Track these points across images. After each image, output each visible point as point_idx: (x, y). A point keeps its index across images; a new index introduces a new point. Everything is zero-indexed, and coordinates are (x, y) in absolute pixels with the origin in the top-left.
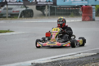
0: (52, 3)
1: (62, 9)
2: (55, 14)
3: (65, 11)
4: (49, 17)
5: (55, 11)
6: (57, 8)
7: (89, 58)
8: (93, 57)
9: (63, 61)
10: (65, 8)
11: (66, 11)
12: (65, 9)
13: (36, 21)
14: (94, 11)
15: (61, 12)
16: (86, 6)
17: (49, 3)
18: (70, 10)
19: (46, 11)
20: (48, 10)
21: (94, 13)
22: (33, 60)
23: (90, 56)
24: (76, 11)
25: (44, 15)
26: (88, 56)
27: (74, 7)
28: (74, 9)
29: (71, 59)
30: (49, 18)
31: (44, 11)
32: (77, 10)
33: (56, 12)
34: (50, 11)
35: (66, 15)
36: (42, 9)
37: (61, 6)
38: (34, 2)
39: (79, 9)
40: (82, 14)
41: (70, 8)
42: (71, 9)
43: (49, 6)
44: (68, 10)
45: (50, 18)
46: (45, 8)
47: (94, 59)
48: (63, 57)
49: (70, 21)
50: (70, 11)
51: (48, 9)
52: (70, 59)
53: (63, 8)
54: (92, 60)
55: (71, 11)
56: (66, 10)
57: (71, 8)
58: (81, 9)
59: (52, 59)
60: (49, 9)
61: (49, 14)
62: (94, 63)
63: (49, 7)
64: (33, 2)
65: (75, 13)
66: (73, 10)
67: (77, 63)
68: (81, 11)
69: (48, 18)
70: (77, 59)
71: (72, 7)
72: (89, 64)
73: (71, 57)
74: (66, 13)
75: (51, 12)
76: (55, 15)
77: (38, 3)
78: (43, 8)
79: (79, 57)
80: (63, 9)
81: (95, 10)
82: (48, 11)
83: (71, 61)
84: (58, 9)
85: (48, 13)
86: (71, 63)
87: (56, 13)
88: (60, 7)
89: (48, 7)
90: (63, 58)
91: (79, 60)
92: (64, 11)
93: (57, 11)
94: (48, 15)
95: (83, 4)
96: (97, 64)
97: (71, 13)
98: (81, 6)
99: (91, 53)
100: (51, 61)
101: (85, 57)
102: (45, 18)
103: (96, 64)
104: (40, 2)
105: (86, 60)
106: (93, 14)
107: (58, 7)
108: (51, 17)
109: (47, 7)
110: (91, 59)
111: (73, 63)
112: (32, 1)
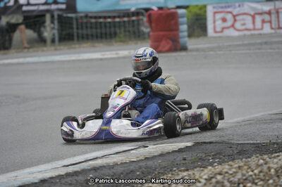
0: (64, 6)
1: (91, 23)
2: (73, 35)
3: (101, 28)
4: (58, 48)
5: (72, 28)
6: (77, 19)
7: (171, 158)
8: (184, 153)
9: (99, 171)
10: (100, 17)
11: (105, 26)
12: (101, 20)
13: (21, 60)
14: (182, 24)
15: (89, 31)
16: (160, 8)
17: (54, 7)
18: (115, 22)
19: (48, 29)
20: (52, 25)
21: (184, 27)
22: (11, 171)
23: (174, 152)
24: (133, 26)
25: (42, 41)
26: (168, 153)
27: (127, 14)
28: (126, 19)
29: (122, 163)
30: (56, 50)
31: (42, 29)
32: (136, 23)
33: (75, 30)
34: (58, 30)
35: (106, 38)
36: (35, 25)
37: (90, 15)
38: (11, 7)
39: (142, 20)
40: (149, 33)
41: (114, 17)
42: (117, 20)
43: (56, 14)
44: (110, 23)
45: (60, 49)
46: (44, 22)
47: (184, 159)
48: (99, 158)
49: (117, 54)
50: (115, 27)
51: (52, 22)
52: (117, 164)
53: (95, 18)
54: (179, 163)
55: (117, 24)
56: (103, 25)
57: (119, 17)
58: (145, 19)
59: (67, 166)
60: (56, 22)
61: (57, 39)
62: (184, 171)
63: (56, 17)
64: (9, 5)
65: (129, 31)
66: (124, 22)
67: (138, 173)
68: (147, 24)
69: (53, 48)
70: (138, 161)
71: (122, 15)
72: (172, 174)
73: (121, 158)
74: (103, 31)
75: (62, 30)
76: (73, 39)
77: (25, 8)
78: (38, 21)
79: (142, 158)
80: (96, 23)
81: (185, 20)
82: (53, 28)
83: (120, 169)
84: (82, 23)
85: (54, 35)
86: (122, 173)
87: (75, 34)
88: (86, 16)
89: (52, 17)
90: (99, 162)
91: (143, 164)
92: (98, 26)
93: (78, 28)
94: (53, 41)
95: (153, 4)
96: (194, 174)
97: (118, 31)
98: (147, 10)
99: (175, 142)
100: (63, 171)
101: (161, 155)
102: (45, 49)
103: (190, 172)
104: (29, 4)
105: (164, 164)
106: (182, 32)
107: (81, 17)
108: (62, 47)
109: (48, 17)
110: (178, 159)
111: (127, 174)
112: (6, 3)
